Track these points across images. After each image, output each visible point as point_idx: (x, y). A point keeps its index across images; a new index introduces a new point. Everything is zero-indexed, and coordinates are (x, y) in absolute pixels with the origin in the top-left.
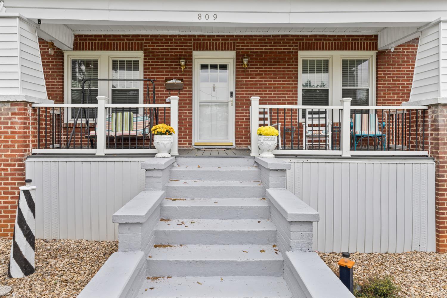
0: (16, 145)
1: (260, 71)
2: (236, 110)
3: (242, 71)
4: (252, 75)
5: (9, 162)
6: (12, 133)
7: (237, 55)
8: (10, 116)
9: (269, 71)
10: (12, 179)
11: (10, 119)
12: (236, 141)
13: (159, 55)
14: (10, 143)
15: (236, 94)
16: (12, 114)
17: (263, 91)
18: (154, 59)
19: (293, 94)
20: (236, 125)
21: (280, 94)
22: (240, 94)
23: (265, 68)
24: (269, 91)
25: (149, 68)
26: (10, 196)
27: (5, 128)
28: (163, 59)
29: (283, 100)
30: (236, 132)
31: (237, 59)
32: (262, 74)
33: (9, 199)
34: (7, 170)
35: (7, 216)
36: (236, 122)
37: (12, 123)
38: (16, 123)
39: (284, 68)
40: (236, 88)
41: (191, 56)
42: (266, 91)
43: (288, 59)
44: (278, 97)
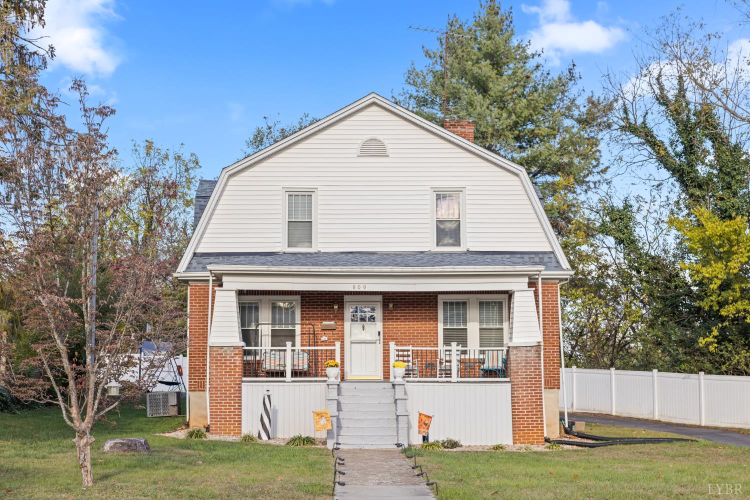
0: (237, 374)
1: (404, 313)
2: (383, 347)
3: (388, 313)
4: (398, 316)
5: (232, 386)
6: (234, 366)
7: (383, 299)
8: (233, 355)
9: (412, 313)
10: (234, 397)
11: (233, 357)
12: (384, 375)
13: (314, 299)
14: (233, 373)
15: (384, 333)
16: (234, 354)
17: (407, 330)
18: (310, 302)
19: (434, 333)
20: (384, 361)
21: (423, 333)
22: (387, 333)
23: (409, 310)
24: (413, 330)
25: (305, 311)
26: (232, 408)
27: (229, 363)
28: (318, 302)
29: (425, 339)
30: (384, 367)
31: (383, 302)
32: (406, 316)
33: (232, 410)
34: (231, 391)
35: (231, 421)
36: (384, 359)
37: (234, 360)
38: (237, 360)
39: (425, 310)
40: (383, 328)
41: (343, 299)
42: (410, 330)
43: (429, 302)
44: (421, 336)
